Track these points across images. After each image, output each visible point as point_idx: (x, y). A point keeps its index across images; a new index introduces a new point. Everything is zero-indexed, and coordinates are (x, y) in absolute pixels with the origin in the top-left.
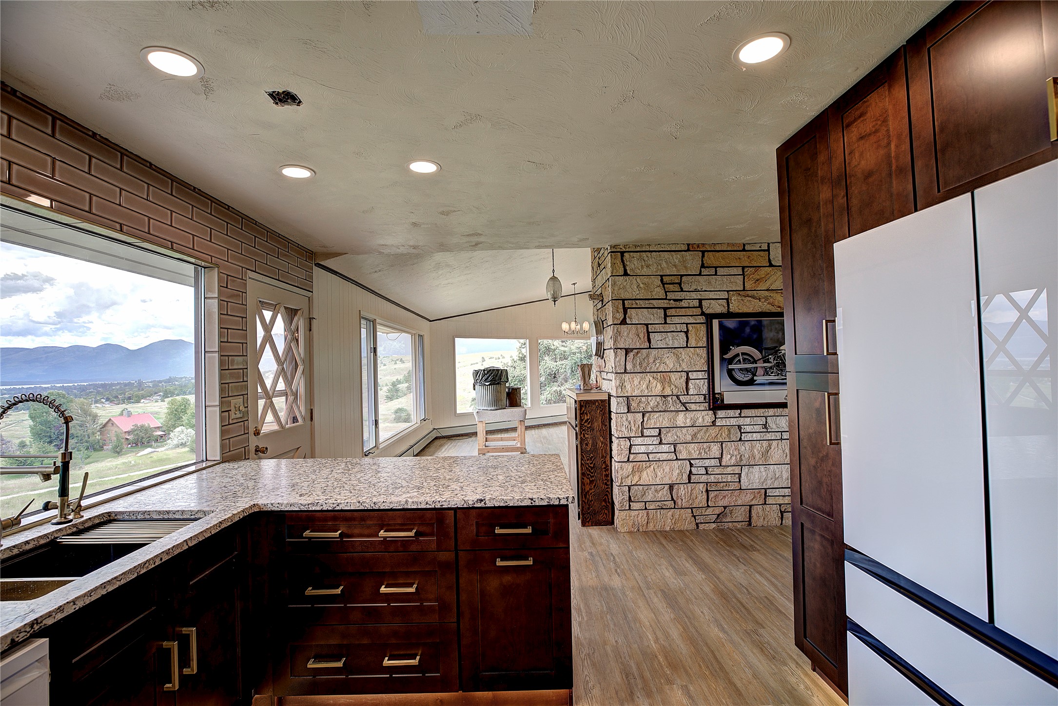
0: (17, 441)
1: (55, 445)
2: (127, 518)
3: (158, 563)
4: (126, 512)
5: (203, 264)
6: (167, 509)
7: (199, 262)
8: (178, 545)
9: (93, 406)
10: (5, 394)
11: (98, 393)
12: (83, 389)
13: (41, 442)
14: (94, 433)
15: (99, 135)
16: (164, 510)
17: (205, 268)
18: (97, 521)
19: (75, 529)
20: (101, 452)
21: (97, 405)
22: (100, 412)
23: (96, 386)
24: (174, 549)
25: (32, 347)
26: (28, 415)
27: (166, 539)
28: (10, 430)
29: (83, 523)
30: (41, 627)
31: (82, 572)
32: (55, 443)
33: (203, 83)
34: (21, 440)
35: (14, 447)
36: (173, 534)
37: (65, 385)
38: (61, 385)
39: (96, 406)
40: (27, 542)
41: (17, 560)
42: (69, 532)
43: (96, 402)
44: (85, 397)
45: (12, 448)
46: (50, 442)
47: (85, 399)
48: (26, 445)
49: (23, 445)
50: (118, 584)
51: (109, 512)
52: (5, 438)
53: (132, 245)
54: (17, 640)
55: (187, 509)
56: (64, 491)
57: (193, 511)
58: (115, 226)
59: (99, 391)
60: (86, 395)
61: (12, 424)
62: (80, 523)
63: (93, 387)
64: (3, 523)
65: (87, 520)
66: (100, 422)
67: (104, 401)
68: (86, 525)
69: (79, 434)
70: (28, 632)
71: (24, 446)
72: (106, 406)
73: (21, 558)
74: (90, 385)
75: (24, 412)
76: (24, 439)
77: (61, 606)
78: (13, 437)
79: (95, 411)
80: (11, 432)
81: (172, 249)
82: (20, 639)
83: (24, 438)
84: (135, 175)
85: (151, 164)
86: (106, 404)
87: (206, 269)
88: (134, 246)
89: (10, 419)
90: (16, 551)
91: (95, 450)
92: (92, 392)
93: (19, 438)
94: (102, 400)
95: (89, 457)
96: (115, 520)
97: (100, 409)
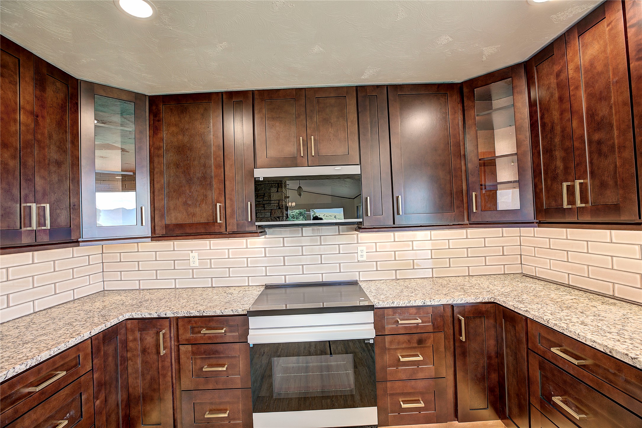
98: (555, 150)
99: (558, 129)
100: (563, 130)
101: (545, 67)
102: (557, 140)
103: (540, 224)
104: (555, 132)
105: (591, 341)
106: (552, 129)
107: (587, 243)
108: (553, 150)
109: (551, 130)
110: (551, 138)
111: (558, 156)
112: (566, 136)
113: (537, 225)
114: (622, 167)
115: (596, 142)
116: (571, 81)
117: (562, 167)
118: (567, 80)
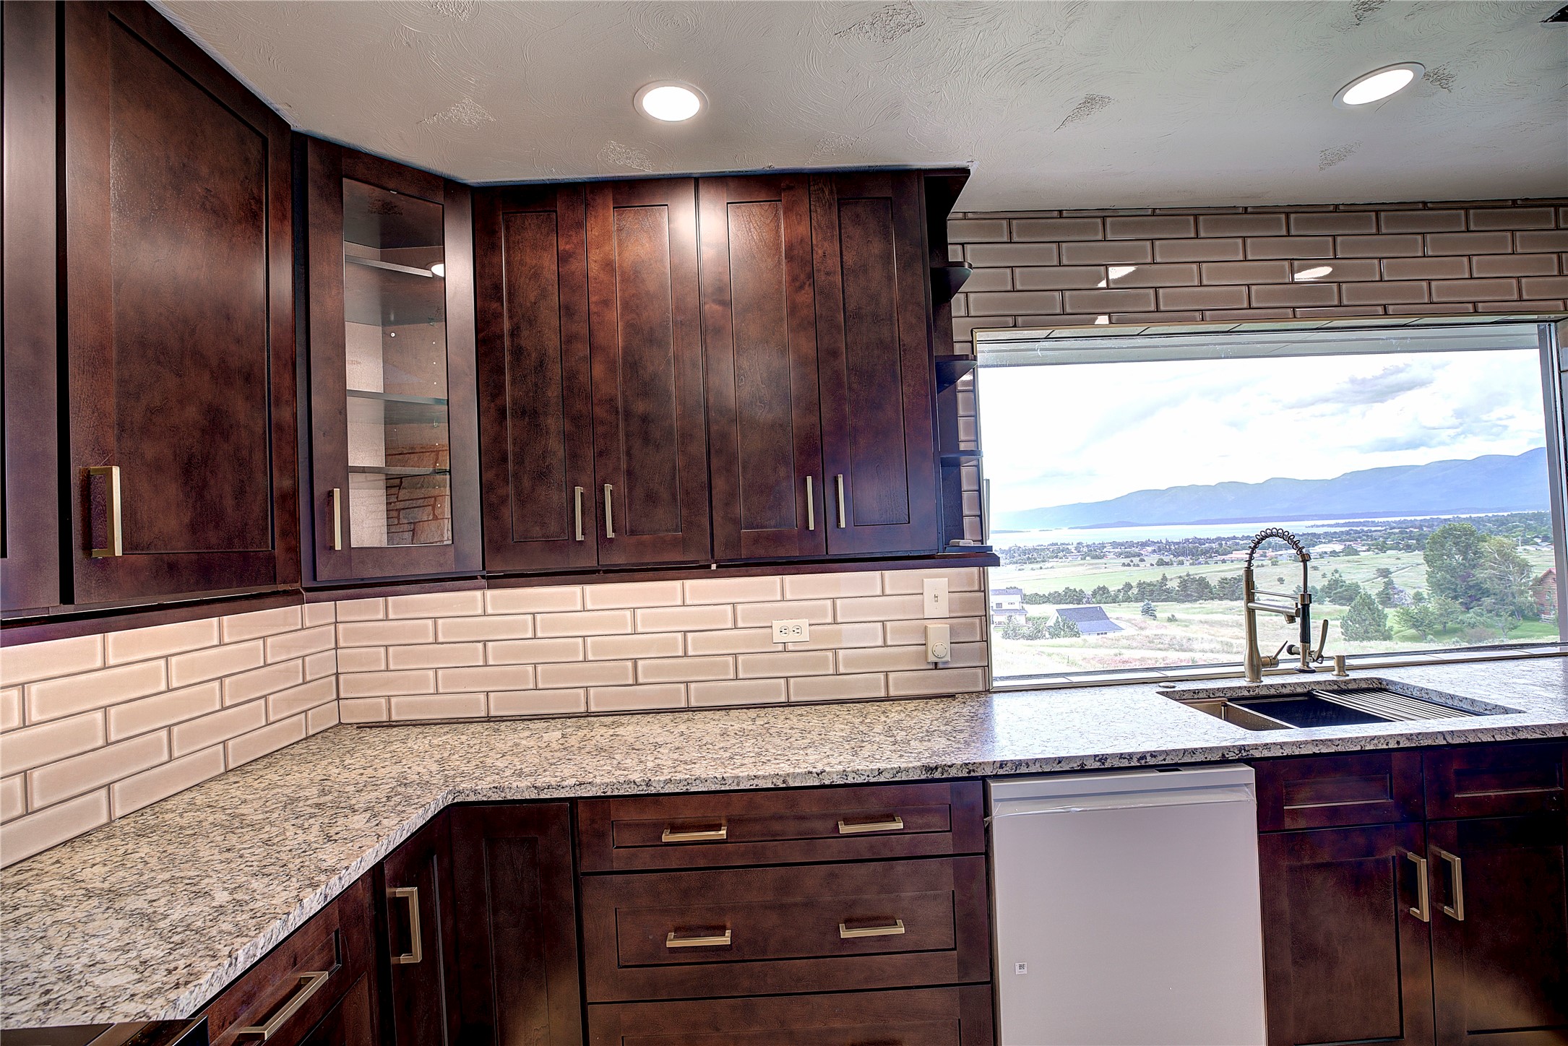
0: (1412, 592)
1: (1461, 603)
2: (1400, 691)
3: (1393, 745)
4: (1399, 683)
5: (1552, 316)
6: (1452, 693)
7: (1546, 317)
8: (1426, 733)
9: (1520, 549)
10: (1394, 528)
11: (1528, 528)
12: (1501, 522)
13: (1442, 596)
14: (1522, 593)
15: (1343, 204)
16: (1448, 692)
17: (1556, 322)
18: (1364, 686)
19: (1336, 687)
20: (1536, 623)
21: (1527, 547)
22: (1531, 560)
23: (1523, 518)
24: (1420, 737)
25: (1423, 463)
26: (1422, 557)
27: (1418, 724)
28: (1403, 576)
29: (1346, 682)
30: (1248, 755)
31: (1304, 723)
32: (1461, 600)
33: (1431, 79)
34: (1415, 590)
35: (1408, 598)
36: (1432, 721)
37: (1473, 516)
38: (1468, 516)
39: (1525, 550)
40: (1283, 686)
41: (1273, 700)
42: (1329, 688)
43: (1525, 542)
44: (1506, 534)
45: (1406, 600)
46: (1455, 598)
47: (1506, 537)
48: (1423, 598)
49: (1418, 598)
50: (1332, 749)
51: (1380, 679)
52: (1396, 586)
53: (1410, 326)
54: (1227, 756)
55: (1480, 699)
56: (1305, 637)
57: (1488, 704)
58: (1377, 311)
59: (1529, 524)
60: (1507, 532)
61: (1404, 568)
62: (1342, 681)
63: (1518, 519)
64: (1263, 660)
65: (1351, 680)
66: (1533, 576)
67: (1539, 541)
68: (1350, 687)
69: (1498, 591)
70: (1237, 755)
71: (1421, 599)
72: (1543, 549)
73: (1276, 700)
74: (1512, 516)
75: (1419, 553)
76: (1420, 590)
77: (1267, 744)
78: (1406, 585)
79: (1524, 556)
80: (1405, 579)
81: (1476, 312)
82: (1231, 756)
83: (1419, 588)
84: (1400, 231)
85: (1425, 203)
86: (1543, 547)
87: (1558, 323)
88: (1413, 326)
89: (1402, 562)
90: (1273, 692)
91: (1526, 618)
92: (1517, 526)
93: (1414, 588)
94: (1535, 539)
95: (1515, 628)
96: (1386, 690)
97: (1532, 554)
98: (546, 414)
99: (555, 371)
100: (570, 377)
101: (531, 227)
102: (553, 393)
103: (495, 580)
104: (549, 374)
105: (749, 778)
106: (541, 365)
107: (534, 619)
108: (541, 412)
109: (537, 368)
110: (536, 385)
111: (553, 428)
112: (576, 390)
113: (484, 582)
114: (687, 470)
115: (639, 416)
116: (592, 285)
117: (561, 453)
118: (584, 277)
